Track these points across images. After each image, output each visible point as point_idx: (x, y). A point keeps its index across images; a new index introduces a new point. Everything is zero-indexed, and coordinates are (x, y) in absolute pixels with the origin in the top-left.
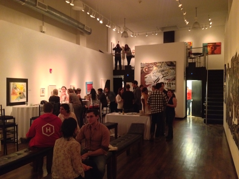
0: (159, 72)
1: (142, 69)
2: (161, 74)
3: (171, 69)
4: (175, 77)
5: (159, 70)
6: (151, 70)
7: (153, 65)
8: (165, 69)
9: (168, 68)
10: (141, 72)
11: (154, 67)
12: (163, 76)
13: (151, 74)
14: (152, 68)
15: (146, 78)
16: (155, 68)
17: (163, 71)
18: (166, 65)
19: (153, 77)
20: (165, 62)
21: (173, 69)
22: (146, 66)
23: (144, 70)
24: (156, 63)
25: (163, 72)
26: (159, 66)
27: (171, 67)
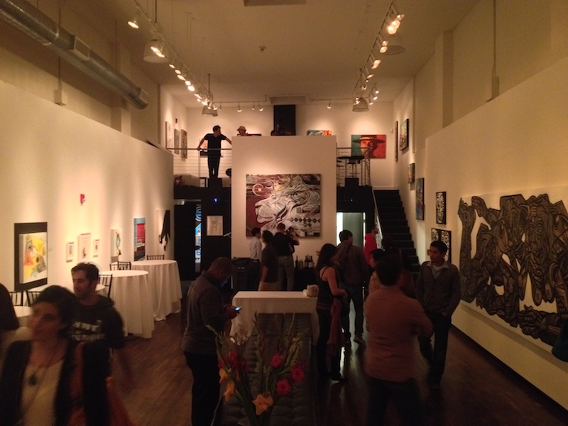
0: (287, 196)
1: (249, 188)
2: (290, 200)
3: (311, 189)
4: (319, 206)
5: (286, 191)
6: (270, 192)
7: (273, 179)
8: (299, 189)
9: (305, 187)
10: (247, 194)
11: (275, 184)
12: (295, 204)
13: (269, 199)
14: (272, 187)
15: (258, 207)
16: (277, 187)
17: (295, 193)
18: (301, 182)
19: (273, 206)
20: (300, 175)
21: (316, 189)
22: (258, 182)
23: (253, 190)
24: (280, 175)
25: (295, 196)
26: (285, 182)
27: (311, 186)
